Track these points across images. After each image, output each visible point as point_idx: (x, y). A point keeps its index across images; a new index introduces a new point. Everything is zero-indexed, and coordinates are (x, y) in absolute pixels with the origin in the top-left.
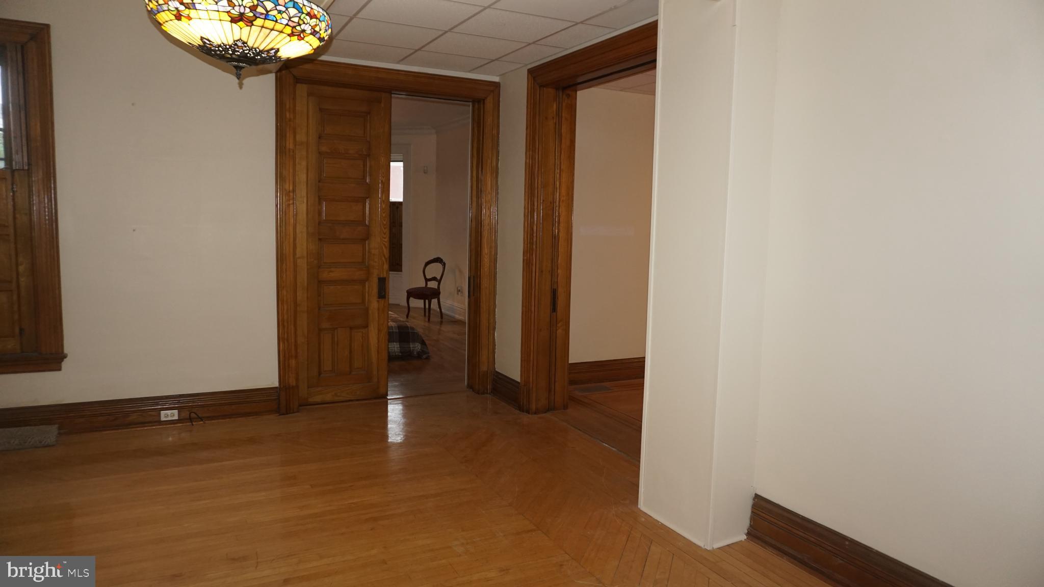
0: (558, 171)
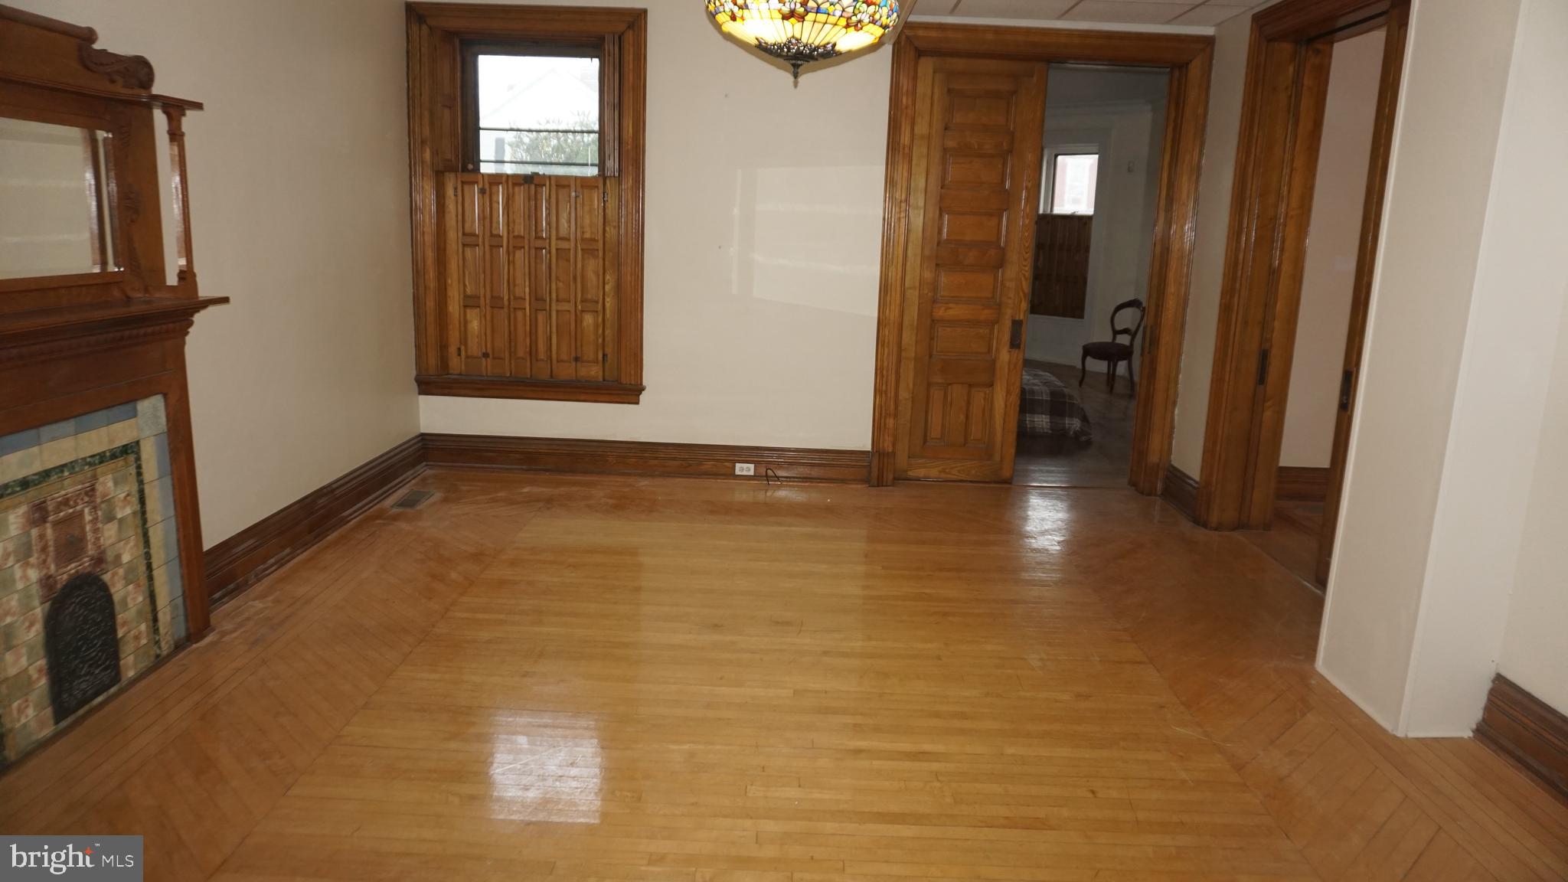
0: (1288, 171)
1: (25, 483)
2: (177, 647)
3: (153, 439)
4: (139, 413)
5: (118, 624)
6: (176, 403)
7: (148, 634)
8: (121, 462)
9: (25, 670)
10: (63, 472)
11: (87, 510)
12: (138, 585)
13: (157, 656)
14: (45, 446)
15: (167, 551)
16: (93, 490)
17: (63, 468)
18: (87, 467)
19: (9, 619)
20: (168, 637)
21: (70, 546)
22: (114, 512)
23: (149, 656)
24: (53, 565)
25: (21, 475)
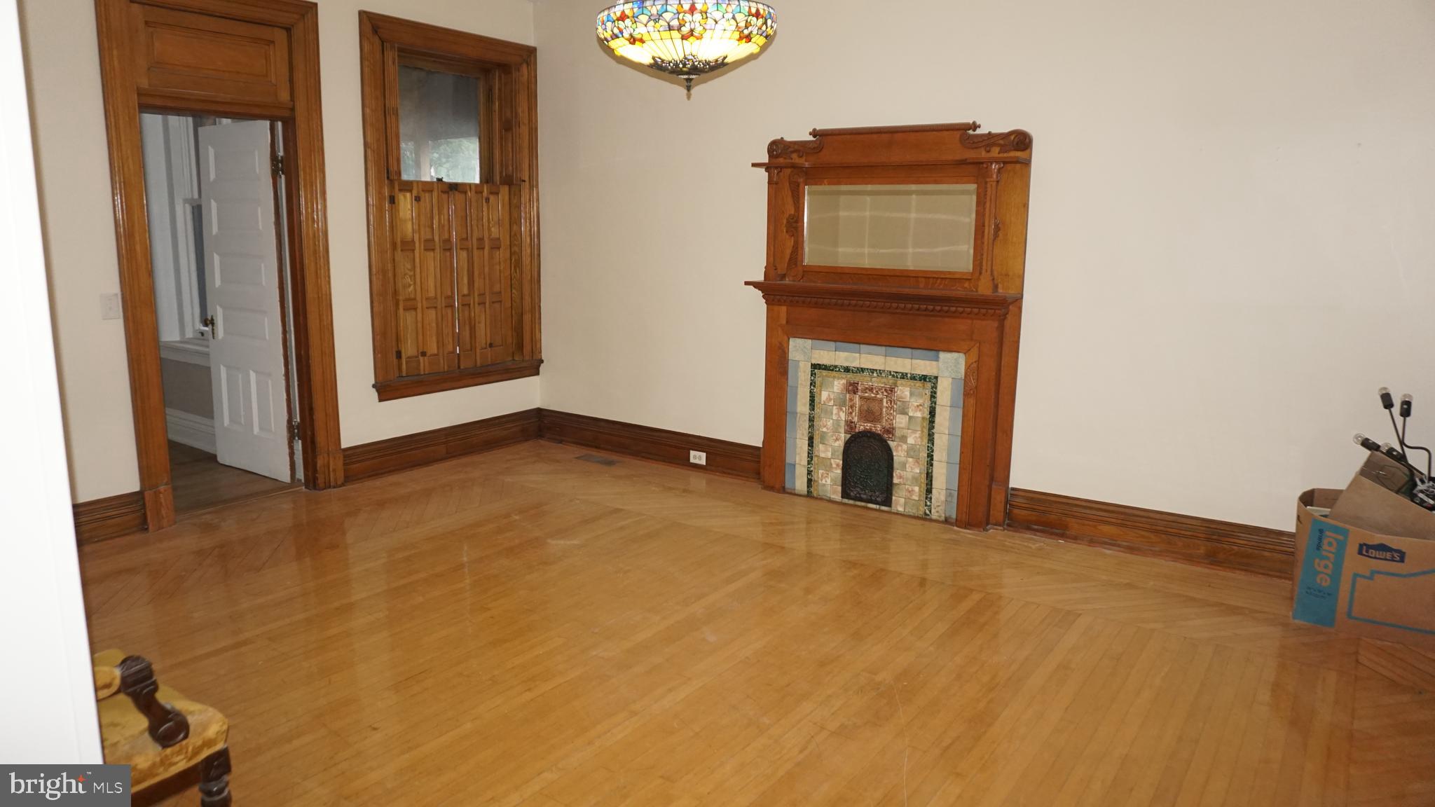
1: (847, 370)
2: (947, 521)
3: (950, 379)
4: (941, 360)
5: (894, 475)
6: (972, 363)
7: (920, 496)
8: (919, 384)
9: (830, 459)
10: (873, 373)
11: (885, 400)
12: (917, 461)
13: (926, 514)
14: (863, 355)
15: (949, 455)
16: (891, 391)
17: (873, 371)
18: (890, 377)
19: (825, 430)
20: (939, 509)
21: (870, 414)
22: (906, 410)
23: (918, 509)
24: (856, 418)
25: (845, 364)
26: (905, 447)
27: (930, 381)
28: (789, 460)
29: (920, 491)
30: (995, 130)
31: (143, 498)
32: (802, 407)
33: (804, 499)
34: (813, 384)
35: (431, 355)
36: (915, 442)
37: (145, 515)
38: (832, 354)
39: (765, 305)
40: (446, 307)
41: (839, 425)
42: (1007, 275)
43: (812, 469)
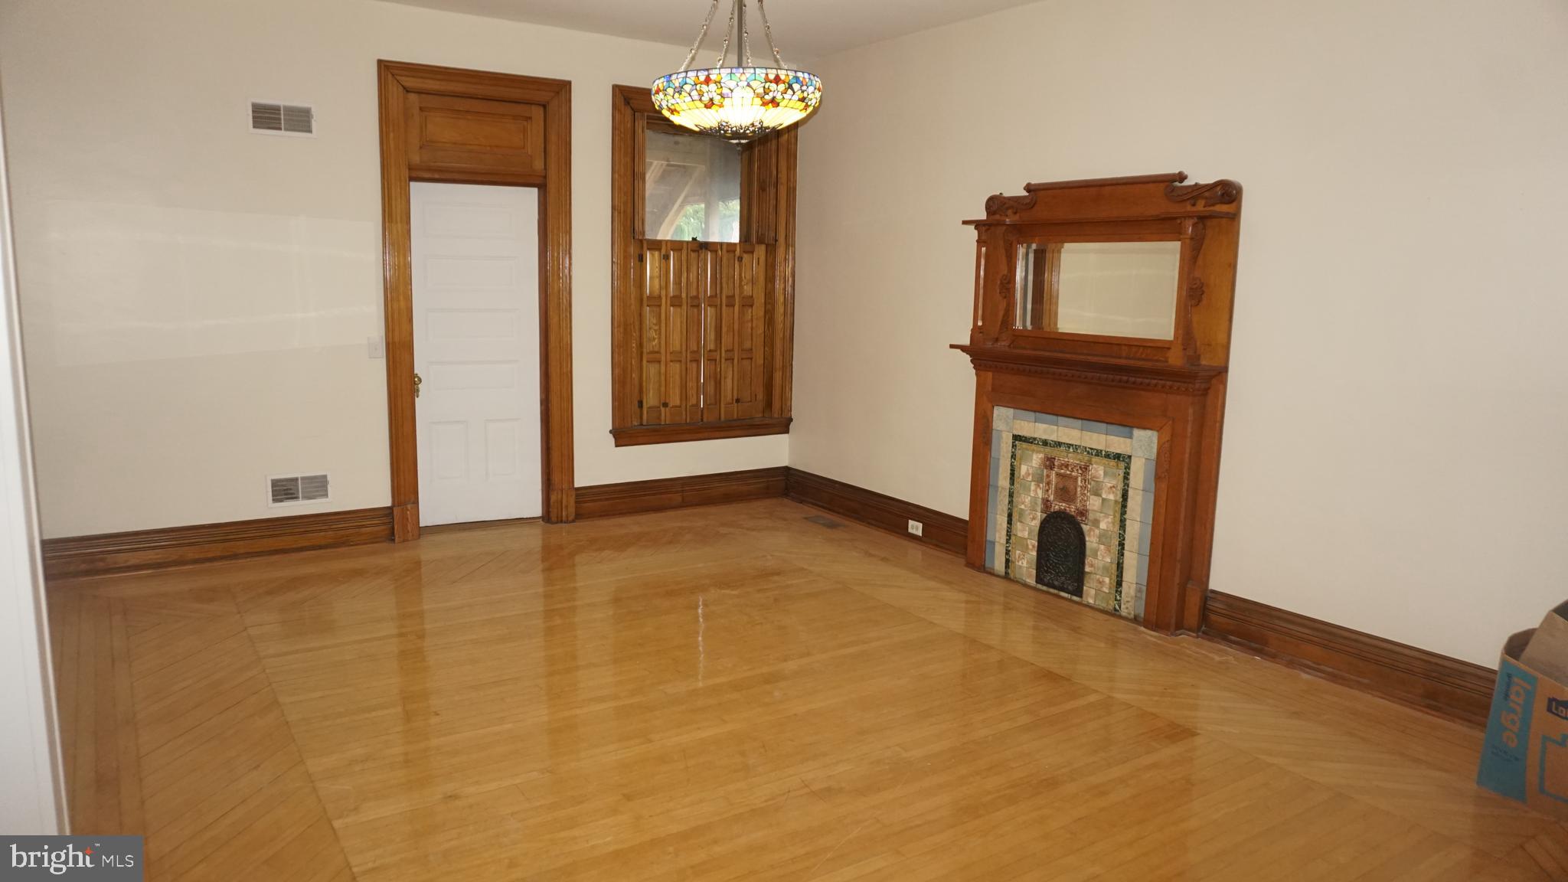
1: (1045, 443)
2: (1136, 620)
3: (1144, 460)
4: (1134, 438)
5: (1086, 562)
6: (1164, 443)
7: (1110, 588)
8: (1113, 463)
9: (1026, 539)
10: (1069, 448)
11: (1080, 479)
12: (1108, 550)
13: (1115, 610)
14: (1060, 428)
15: (1140, 545)
16: (1086, 469)
17: (1069, 446)
18: (1085, 453)
19: (1023, 507)
20: (1128, 605)
21: (1065, 492)
22: (1100, 492)
23: (1108, 604)
24: (1052, 496)
25: (1044, 437)
26: (1097, 532)
27: (1123, 461)
28: (989, 537)
29: (1110, 583)
30: (1202, 182)
31: (392, 513)
32: (1003, 481)
33: (1002, 580)
34: (1013, 456)
35: (673, 407)
36: (1107, 528)
37: (393, 528)
38: (1032, 424)
39: (974, 371)
40: (691, 361)
41: (1036, 504)
42: (1209, 345)
43: (1010, 548)
